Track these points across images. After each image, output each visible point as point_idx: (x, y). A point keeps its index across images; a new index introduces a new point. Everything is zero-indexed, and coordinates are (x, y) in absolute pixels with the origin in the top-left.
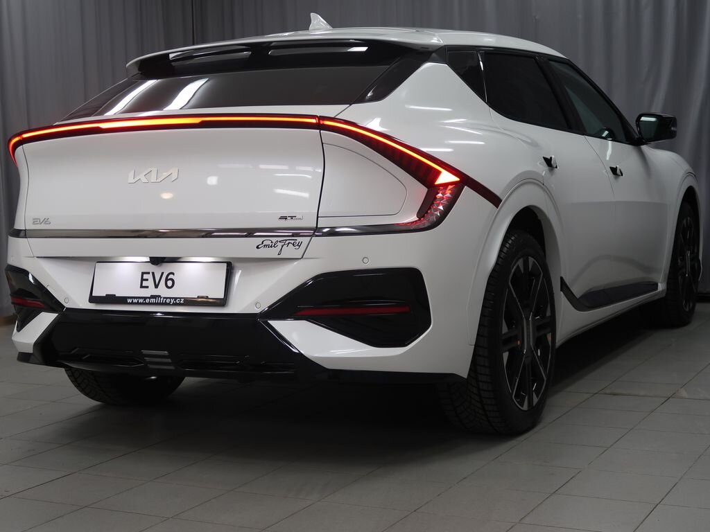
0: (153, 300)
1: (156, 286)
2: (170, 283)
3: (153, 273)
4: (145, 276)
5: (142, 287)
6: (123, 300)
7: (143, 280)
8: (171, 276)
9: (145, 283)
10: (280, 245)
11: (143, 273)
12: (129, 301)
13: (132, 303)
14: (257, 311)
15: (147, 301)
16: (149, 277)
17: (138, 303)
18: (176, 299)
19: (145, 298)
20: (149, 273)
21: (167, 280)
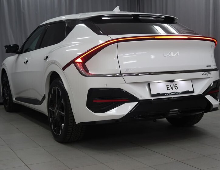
0: (173, 94)
1: (172, 89)
2: (176, 88)
4: (168, 86)
5: (168, 90)
6: (163, 95)
7: (167, 88)
8: (176, 86)
9: (168, 89)
10: (207, 74)
12: (166, 94)
13: (167, 95)
14: (201, 93)
15: (171, 94)
17: (169, 95)
18: (180, 92)
19: (170, 93)
20: (169, 85)
21: (175, 87)
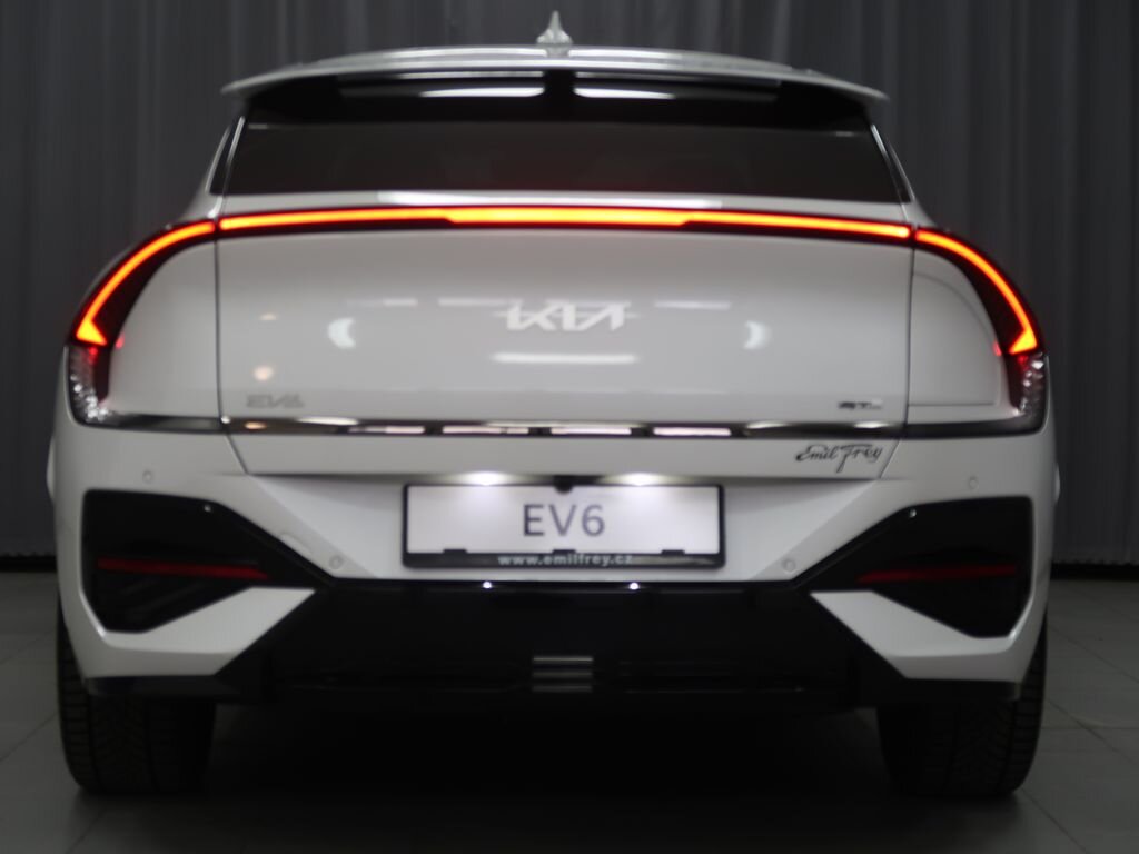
0: (560, 559)
1: (562, 531)
2: (593, 526)
3: (552, 508)
4: (533, 513)
5: (528, 533)
6: (489, 560)
7: (527, 520)
8: (594, 513)
10: (840, 454)
11: (527, 508)
12: (504, 560)
13: (512, 566)
15: (547, 560)
16: (545, 514)
17: (525, 566)
18: (613, 555)
19: (541, 556)
20: (539, 506)
21: (585, 519)
